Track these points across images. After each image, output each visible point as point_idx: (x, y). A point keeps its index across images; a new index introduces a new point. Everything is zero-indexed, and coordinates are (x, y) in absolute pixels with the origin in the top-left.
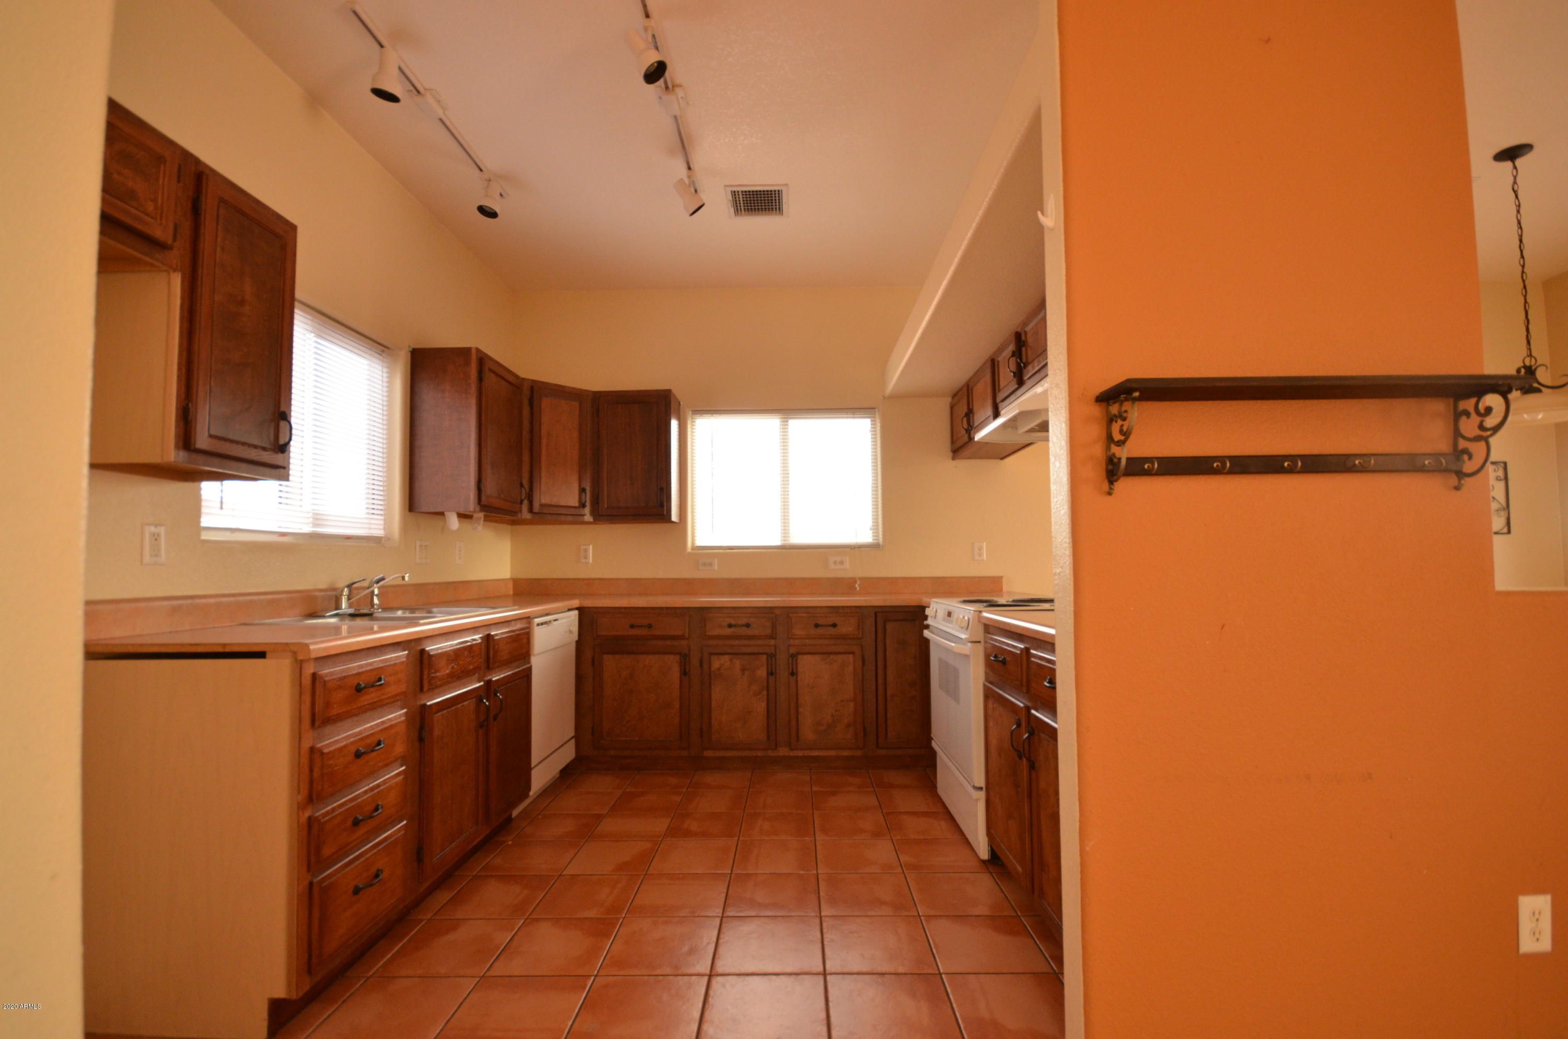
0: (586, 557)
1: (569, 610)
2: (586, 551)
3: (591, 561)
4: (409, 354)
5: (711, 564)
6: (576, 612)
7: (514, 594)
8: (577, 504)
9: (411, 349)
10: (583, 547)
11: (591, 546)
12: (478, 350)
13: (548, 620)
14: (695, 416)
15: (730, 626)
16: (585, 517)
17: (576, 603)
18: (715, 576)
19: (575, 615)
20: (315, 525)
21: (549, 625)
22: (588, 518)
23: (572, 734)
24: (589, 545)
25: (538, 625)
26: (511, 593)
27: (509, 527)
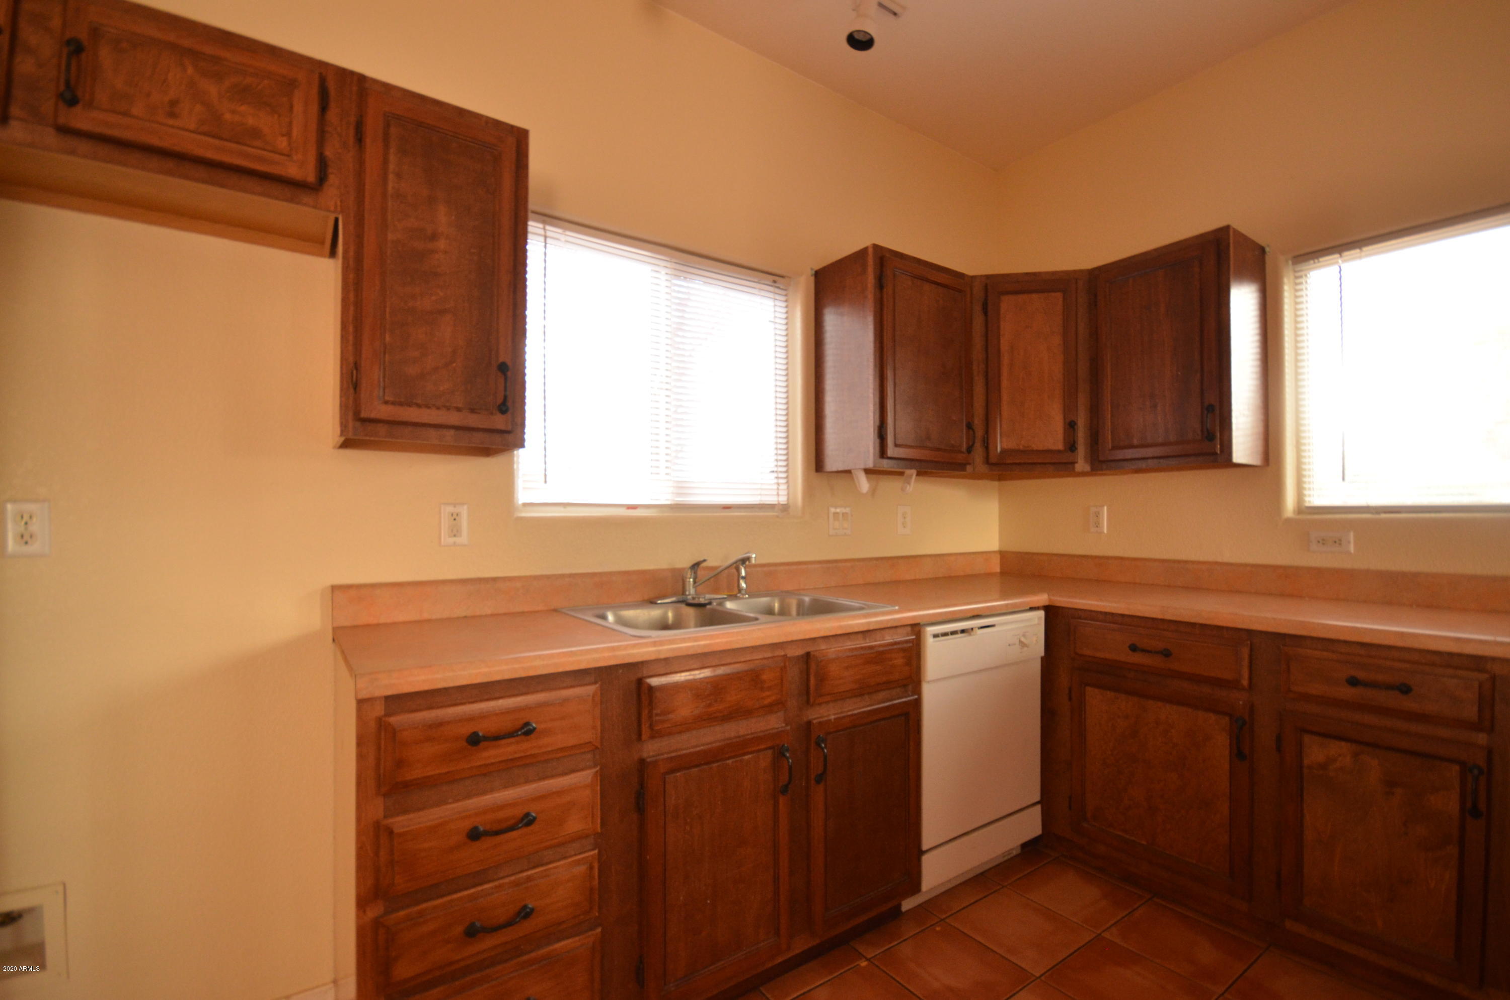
0: (1098, 525)
1: (1032, 609)
2: (1098, 515)
3: (1105, 531)
4: (812, 279)
5: (1338, 542)
6: (1042, 613)
7: (1003, 573)
8: (1060, 446)
9: (813, 272)
10: (1093, 509)
11: (1105, 508)
12: (876, 247)
13: (971, 627)
14: (1304, 266)
15: (1353, 682)
16: (1077, 465)
17: (1042, 599)
18: (1347, 564)
19: (1039, 618)
20: (679, 494)
21: (970, 635)
22: (1082, 465)
23: (1037, 797)
24: (1103, 506)
25: (936, 636)
26: (998, 570)
27: (996, 483)
